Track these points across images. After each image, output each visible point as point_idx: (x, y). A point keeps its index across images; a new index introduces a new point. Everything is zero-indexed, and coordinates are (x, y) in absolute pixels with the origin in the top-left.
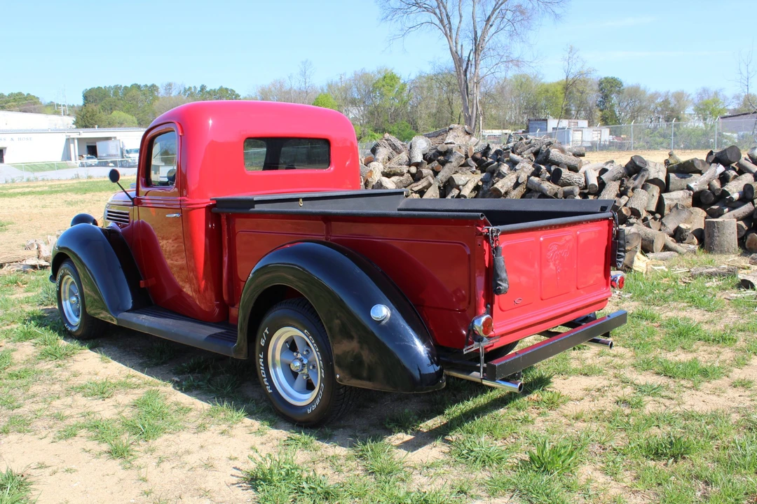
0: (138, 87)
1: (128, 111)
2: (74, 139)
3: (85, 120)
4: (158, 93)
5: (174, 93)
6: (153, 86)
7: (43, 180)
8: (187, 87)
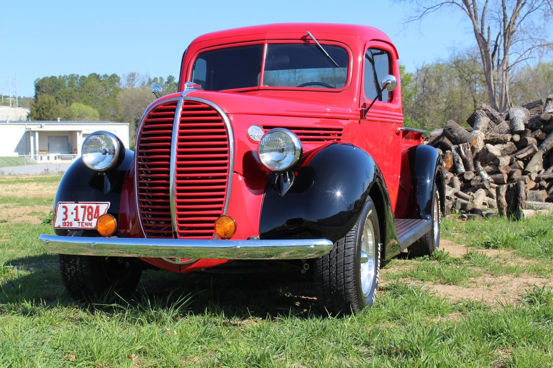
0: (96, 77)
1: (85, 103)
2: (34, 132)
3: (39, 113)
4: (120, 84)
5: (137, 85)
6: (114, 76)
7: (10, 174)
8: (153, 78)
